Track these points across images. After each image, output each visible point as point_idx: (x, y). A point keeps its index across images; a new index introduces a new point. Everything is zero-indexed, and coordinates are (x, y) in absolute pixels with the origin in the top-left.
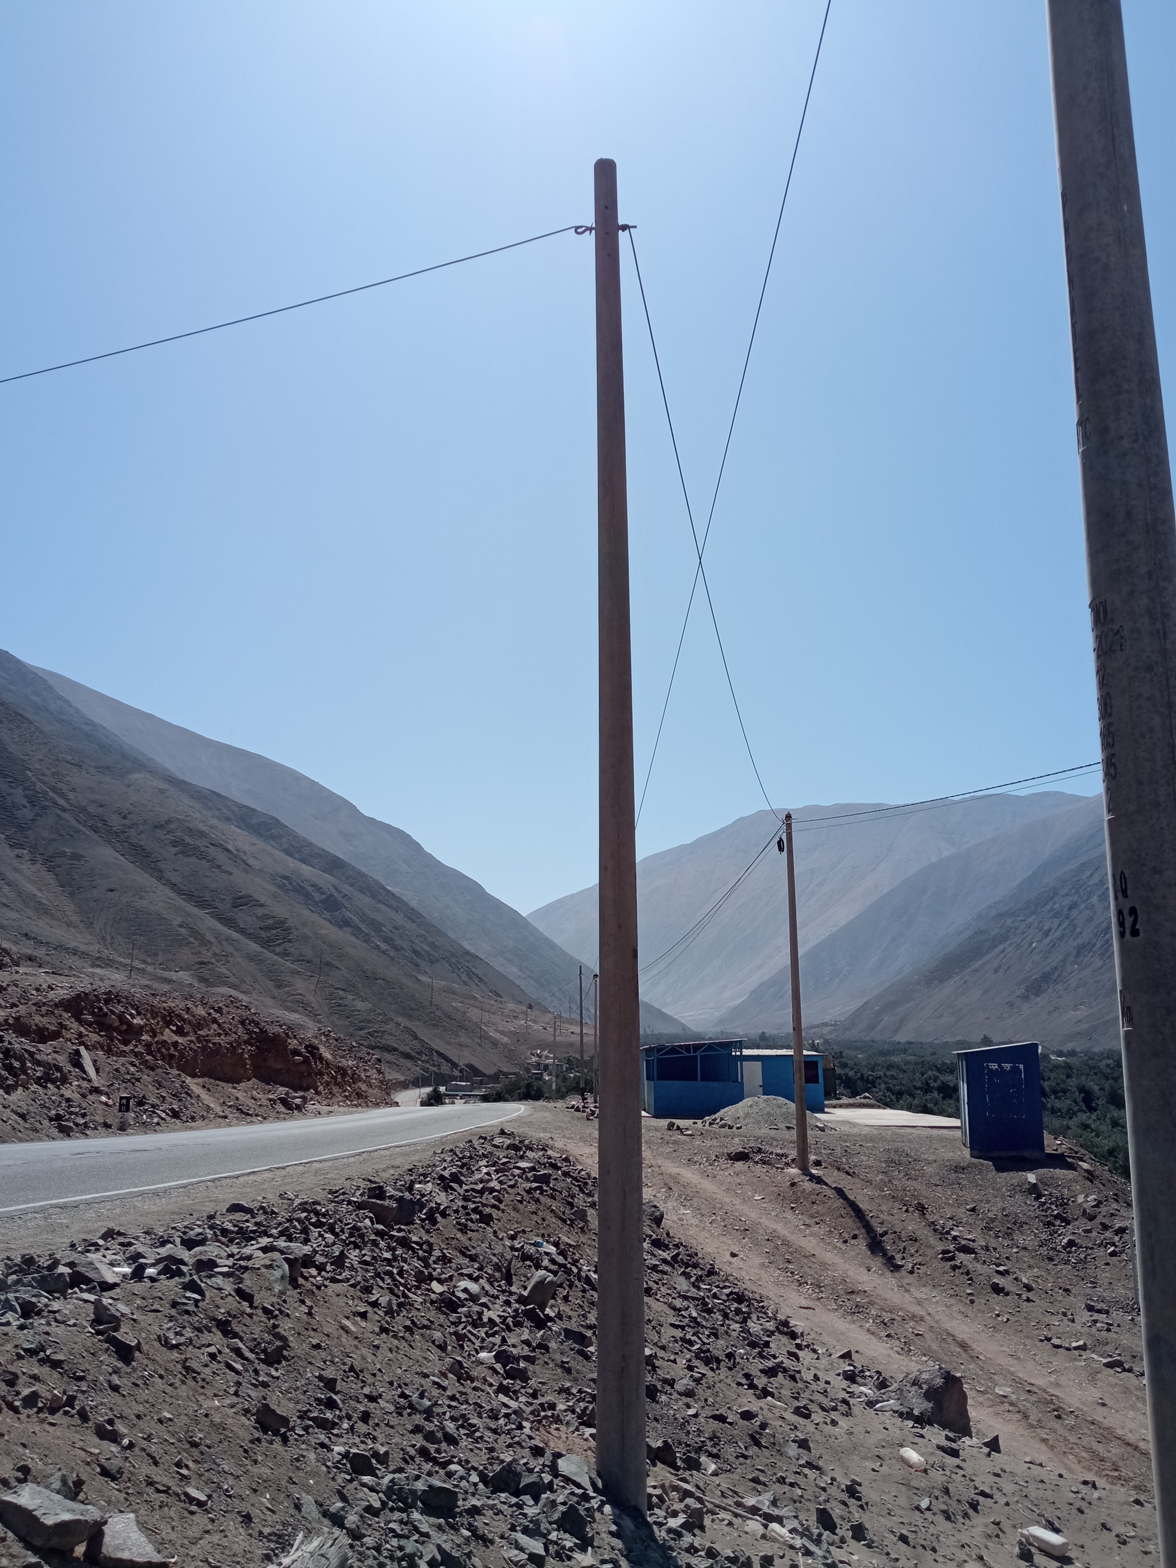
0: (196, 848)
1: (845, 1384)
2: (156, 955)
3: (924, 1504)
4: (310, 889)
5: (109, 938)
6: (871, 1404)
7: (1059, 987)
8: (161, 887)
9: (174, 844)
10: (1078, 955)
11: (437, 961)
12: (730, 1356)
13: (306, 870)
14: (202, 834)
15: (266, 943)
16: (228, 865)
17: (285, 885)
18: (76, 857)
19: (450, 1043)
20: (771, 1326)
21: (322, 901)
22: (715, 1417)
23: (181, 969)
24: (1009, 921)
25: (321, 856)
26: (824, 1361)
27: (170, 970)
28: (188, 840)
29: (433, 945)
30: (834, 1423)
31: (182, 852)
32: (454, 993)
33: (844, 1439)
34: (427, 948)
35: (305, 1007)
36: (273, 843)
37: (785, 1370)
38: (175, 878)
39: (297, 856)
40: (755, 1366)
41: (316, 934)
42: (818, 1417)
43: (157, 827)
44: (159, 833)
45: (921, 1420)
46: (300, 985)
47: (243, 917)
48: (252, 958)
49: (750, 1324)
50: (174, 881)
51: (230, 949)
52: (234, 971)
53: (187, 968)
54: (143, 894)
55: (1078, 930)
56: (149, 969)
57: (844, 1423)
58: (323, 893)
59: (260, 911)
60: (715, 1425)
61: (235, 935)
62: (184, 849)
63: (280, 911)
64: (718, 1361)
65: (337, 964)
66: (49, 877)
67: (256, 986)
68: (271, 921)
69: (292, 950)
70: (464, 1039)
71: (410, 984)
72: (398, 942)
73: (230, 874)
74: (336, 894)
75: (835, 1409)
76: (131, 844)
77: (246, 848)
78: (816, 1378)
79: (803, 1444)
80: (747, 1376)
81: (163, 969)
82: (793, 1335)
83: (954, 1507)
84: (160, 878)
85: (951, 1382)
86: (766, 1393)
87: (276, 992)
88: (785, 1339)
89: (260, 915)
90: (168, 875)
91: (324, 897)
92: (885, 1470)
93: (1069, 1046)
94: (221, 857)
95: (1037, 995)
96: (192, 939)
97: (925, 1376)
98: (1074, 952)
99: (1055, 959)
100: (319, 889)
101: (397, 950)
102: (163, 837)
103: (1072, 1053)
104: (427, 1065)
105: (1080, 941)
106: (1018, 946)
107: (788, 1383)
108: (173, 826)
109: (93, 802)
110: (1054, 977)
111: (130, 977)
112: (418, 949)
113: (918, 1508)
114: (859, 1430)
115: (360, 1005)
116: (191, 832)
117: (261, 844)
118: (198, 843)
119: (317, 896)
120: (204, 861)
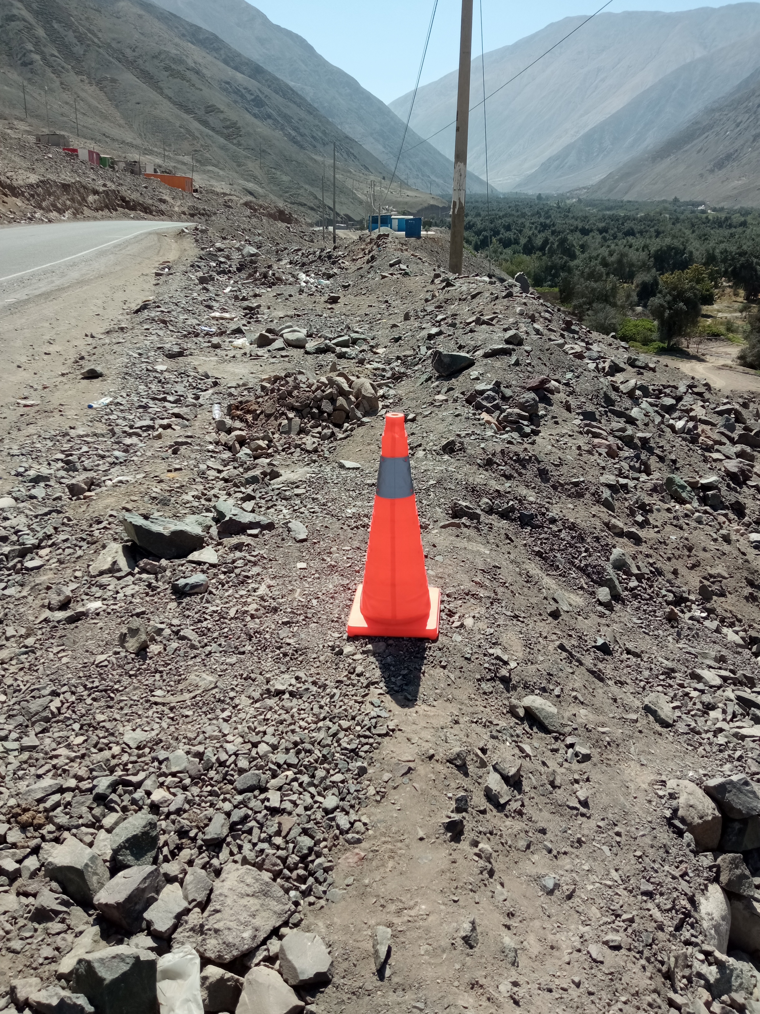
0: (179, 72)
2: (170, 145)
4: (243, 91)
5: (143, 135)
8: (164, 100)
9: (167, 69)
11: (327, 144)
14: (181, 62)
15: (228, 137)
16: (199, 84)
17: (227, 89)
18: (114, 81)
21: (253, 100)
23: (185, 154)
25: (247, 64)
28: (173, 66)
29: (324, 133)
31: (171, 75)
36: (215, 55)
39: (232, 65)
41: (255, 131)
43: (154, 57)
44: (156, 62)
46: (251, 165)
47: (211, 119)
48: (223, 148)
50: (170, 95)
51: (209, 142)
52: (214, 156)
54: (156, 106)
58: (252, 94)
62: (174, 74)
63: (232, 115)
66: (102, 94)
67: (227, 165)
68: (228, 123)
70: (343, 199)
71: (311, 164)
72: (302, 130)
73: (201, 90)
74: (260, 95)
76: (141, 70)
81: (176, 154)
87: (238, 169)
89: (222, 118)
90: (166, 91)
91: (253, 97)
93: (723, 204)
94: (194, 77)
95: (719, 169)
96: (188, 136)
99: (738, 144)
100: (249, 91)
101: (302, 136)
102: (158, 65)
105: (758, 131)
106: (717, 134)
108: (163, 56)
109: (114, 39)
110: (734, 156)
112: (315, 135)
115: (285, 178)
116: (174, 60)
117: (210, 58)
118: (179, 68)
119: (248, 97)
120: (185, 82)
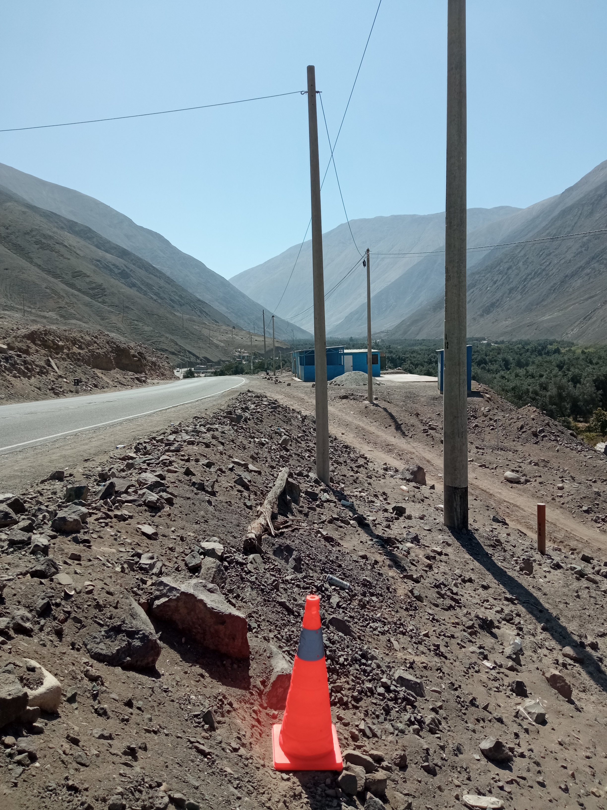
0: (49, 245)
1: (384, 471)
2: (35, 303)
3: (407, 499)
4: (112, 267)
5: (9, 295)
6: (392, 476)
7: (498, 309)
8: (33, 267)
9: (36, 243)
10: (510, 293)
11: (184, 305)
12: (345, 462)
13: (108, 256)
14: (51, 238)
15: (93, 297)
16: (67, 255)
17: (98, 265)
19: (194, 347)
20: (358, 455)
21: (119, 273)
22: (342, 475)
23: (50, 311)
24: (477, 277)
25: (116, 248)
26: (376, 466)
27: (44, 311)
28: (43, 241)
29: (181, 296)
30: (379, 480)
31: (41, 248)
32: (194, 321)
33: (383, 484)
34: (177, 298)
35: (118, 330)
36: (89, 242)
37: (363, 466)
38: (39, 262)
39: (103, 248)
40: (354, 465)
41: (119, 291)
42: (374, 478)
43: (25, 234)
44: (27, 237)
45: (409, 481)
46: (114, 319)
47: (78, 282)
48: (87, 305)
49: (350, 455)
50: (39, 264)
51: (74, 300)
52: (78, 312)
53: (53, 310)
54: (24, 271)
55: (511, 280)
56: (33, 311)
57: (383, 481)
58: (119, 269)
59: (88, 280)
60: (342, 477)
61: (76, 293)
62: (43, 247)
63: (99, 280)
64: (341, 463)
65: (132, 307)
67: (91, 319)
68: (94, 285)
69: (107, 300)
70: (201, 345)
71: (171, 317)
72: (162, 295)
73: (69, 259)
74: (126, 269)
75: (380, 477)
76: (13, 243)
77: (75, 244)
78: (374, 470)
79: (369, 484)
80: (351, 467)
81: (40, 311)
82: (366, 458)
83: (416, 500)
84: (31, 262)
85: (420, 469)
86: (357, 472)
87: (102, 322)
88: (363, 459)
89: (87, 281)
90: (35, 260)
91: (120, 271)
92: (395, 491)
93: (501, 339)
94: (63, 250)
95: (488, 314)
96: (53, 295)
97: (411, 468)
98: (508, 291)
99: (498, 295)
100: (117, 267)
101: (162, 299)
102: (30, 239)
103: (502, 342)
104: (184, 358)
105: (511, 286)
106: (480, 290)
107: (364, 470)
108: (34, 233)
110: (497, 304)
111: (24, 315)
112: (173, 298)
113: (404, 499)
114: (388, 482)
115: (146, 328)
116: (45, 236)
117: (82, 242)
118: (49, 242)
119: (116, 271)
120: (54, 253)
